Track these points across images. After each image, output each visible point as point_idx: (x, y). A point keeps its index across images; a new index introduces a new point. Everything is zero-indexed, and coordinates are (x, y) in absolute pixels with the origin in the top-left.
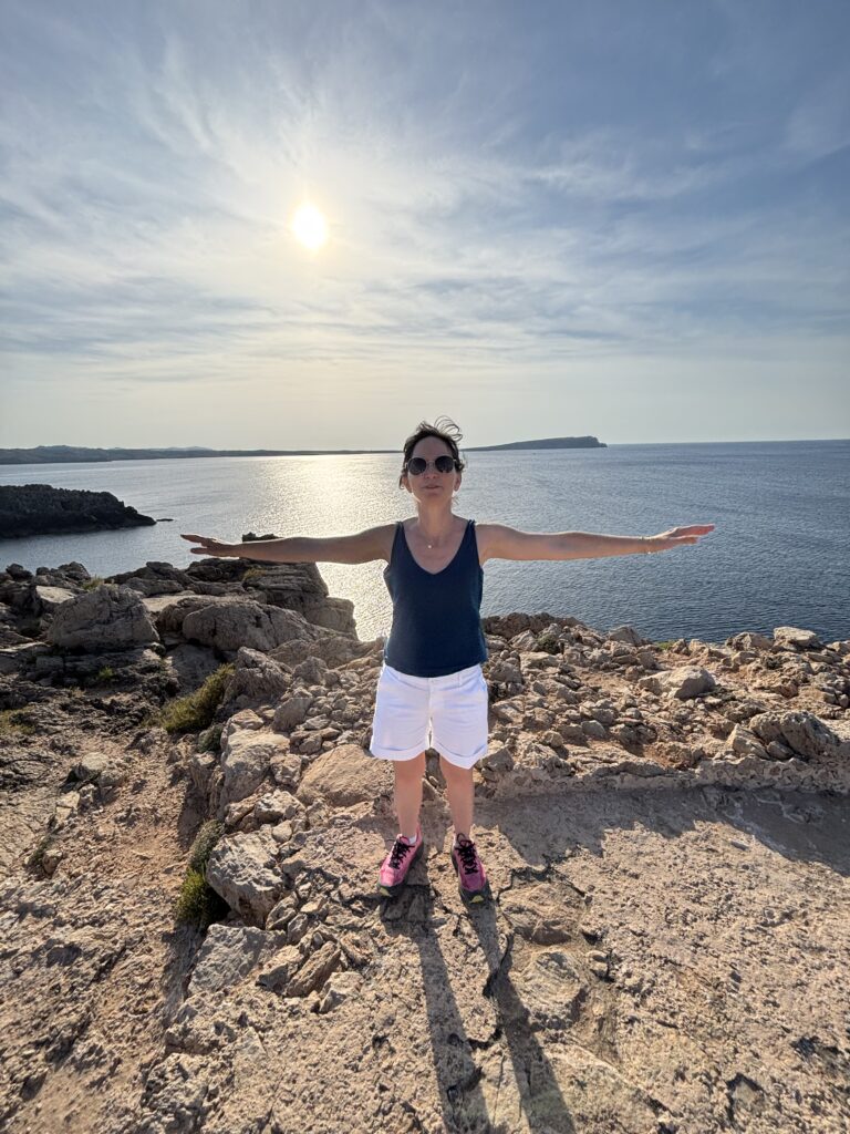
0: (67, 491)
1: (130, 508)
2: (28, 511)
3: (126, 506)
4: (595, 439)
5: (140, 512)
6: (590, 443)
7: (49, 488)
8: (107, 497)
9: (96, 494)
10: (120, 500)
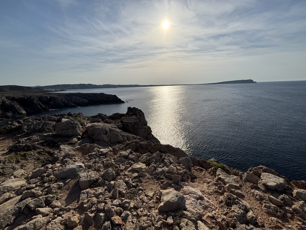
0: (107, 94)
1: (120, 99)
2: (99, 99)
3: (119, 98)
4: (252, 80)
5: (122, 100)
6: (250, 81)
7: (104, 93)
8: (115, 96)
9: (113, 95)
10: (118, 97)
